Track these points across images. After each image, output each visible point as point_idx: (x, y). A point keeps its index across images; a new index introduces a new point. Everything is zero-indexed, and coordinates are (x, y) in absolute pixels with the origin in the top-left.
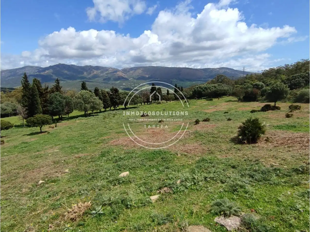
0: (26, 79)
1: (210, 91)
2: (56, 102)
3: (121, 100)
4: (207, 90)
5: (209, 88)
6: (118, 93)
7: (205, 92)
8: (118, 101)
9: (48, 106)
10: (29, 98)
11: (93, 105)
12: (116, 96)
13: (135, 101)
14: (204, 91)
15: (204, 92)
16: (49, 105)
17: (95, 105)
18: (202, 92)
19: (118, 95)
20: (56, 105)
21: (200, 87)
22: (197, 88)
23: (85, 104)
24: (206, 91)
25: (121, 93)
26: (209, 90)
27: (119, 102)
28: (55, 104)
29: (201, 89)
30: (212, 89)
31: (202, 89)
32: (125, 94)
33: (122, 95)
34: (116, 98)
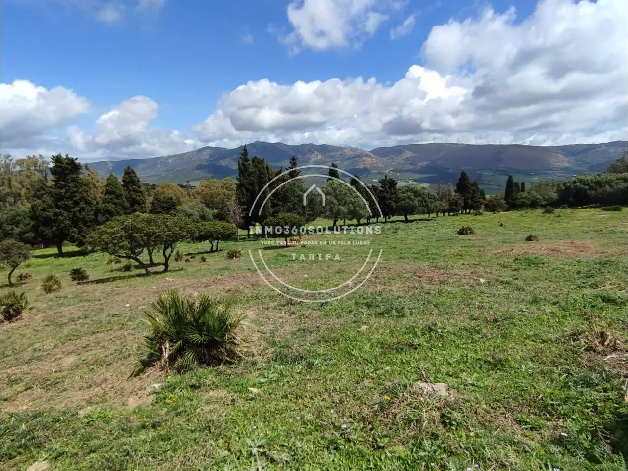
0: (246, 156)
1: (611, 191)
2: (293, 198)
3: (400, 204)
4: (601, 187)
5: (609, 183)
6: (395, 189)
7: (596, 192)
8: (394, 205)
9: (279, 205)
10: (247, 190)
11: (352, 208)
12: (392, 194)
13: (430, 205)
14: (591, 188)
15: (593, 192)
16: (280, 203)
17: (357, 208)
18: (589, 192)
19: (395, 194)
20: (294, 205)
21: (581, 181)
22: (574, 182)
23: (340, 204)
24: (600, 190)
25: (400, 190)
26: (608, 187)
27: (397, 206)
28: (293, 201)
29: (585, 184)
30: (616, 184)
31: (588, 185)
32: (407, 191)
33: (403, 193)
34: (390, 199)
